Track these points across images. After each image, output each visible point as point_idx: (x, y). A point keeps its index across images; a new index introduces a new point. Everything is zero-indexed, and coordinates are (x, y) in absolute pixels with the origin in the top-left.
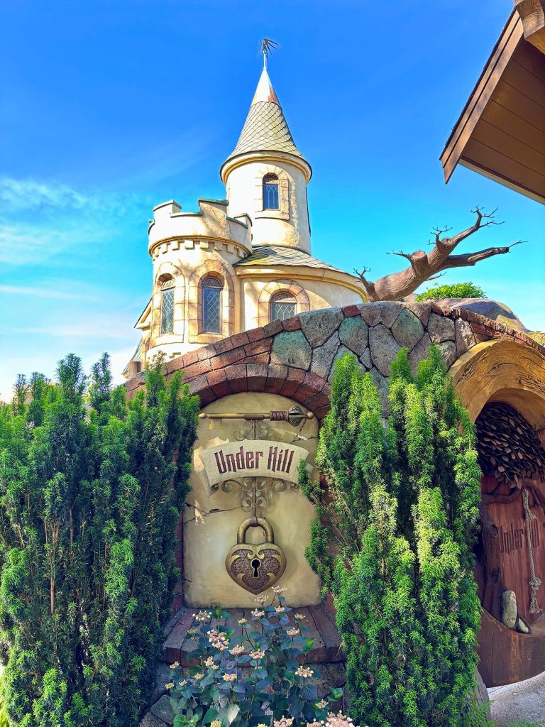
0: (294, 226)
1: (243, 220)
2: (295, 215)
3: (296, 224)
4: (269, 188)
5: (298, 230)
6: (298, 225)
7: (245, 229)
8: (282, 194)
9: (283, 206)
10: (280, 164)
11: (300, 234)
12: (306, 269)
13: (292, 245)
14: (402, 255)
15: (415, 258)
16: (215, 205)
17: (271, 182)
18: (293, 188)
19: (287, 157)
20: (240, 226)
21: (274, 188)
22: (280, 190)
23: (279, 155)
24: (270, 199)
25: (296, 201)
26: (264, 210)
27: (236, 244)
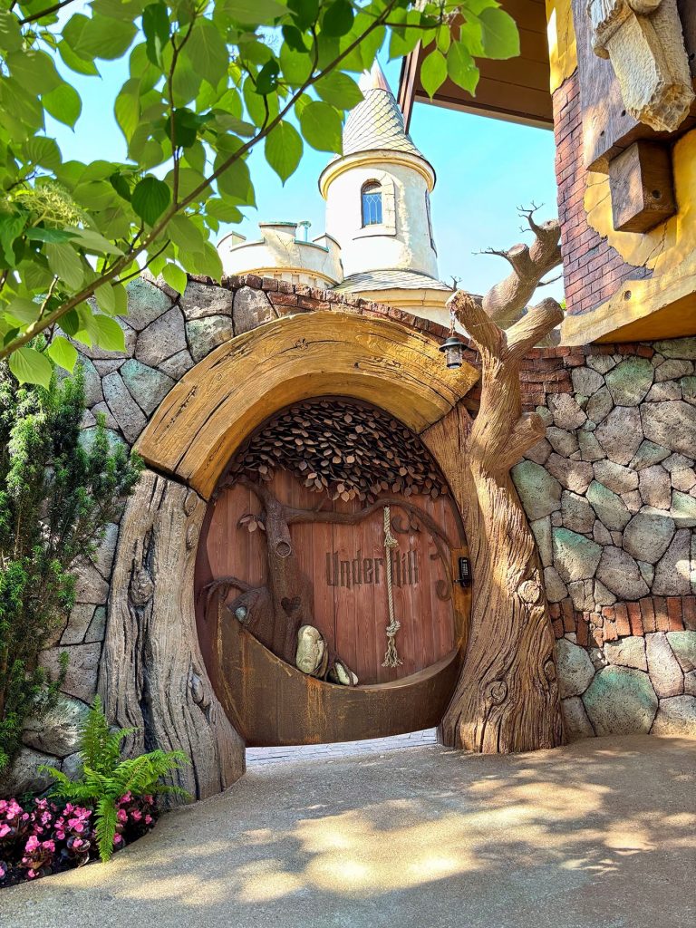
0: (404, 242)
1: (322, 243)
2: (405, 228)
3: (406, 239)
4: (369, 199)
5: (410, 246)
6: (410, 239)
7: (324, 253)
8: (387, 203)
9: (388, 218)
10: (382, 166)
11: (413, 251)
12: (399, 292)
13: (400, 267)
14: (494, 253)
15: (514, 253)
16: (280, 228)
17: (371, 191)
18: (402, 193)
19: (391, 155)
20: (315, 249)
21: (376, 198)
22: (384, 199)
23: (380, 155)
24: (370, 213)
25: (407, 210)
26: (363, 226)
27: (312, 273)
